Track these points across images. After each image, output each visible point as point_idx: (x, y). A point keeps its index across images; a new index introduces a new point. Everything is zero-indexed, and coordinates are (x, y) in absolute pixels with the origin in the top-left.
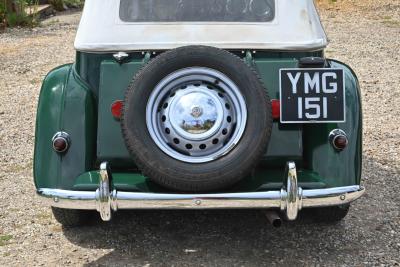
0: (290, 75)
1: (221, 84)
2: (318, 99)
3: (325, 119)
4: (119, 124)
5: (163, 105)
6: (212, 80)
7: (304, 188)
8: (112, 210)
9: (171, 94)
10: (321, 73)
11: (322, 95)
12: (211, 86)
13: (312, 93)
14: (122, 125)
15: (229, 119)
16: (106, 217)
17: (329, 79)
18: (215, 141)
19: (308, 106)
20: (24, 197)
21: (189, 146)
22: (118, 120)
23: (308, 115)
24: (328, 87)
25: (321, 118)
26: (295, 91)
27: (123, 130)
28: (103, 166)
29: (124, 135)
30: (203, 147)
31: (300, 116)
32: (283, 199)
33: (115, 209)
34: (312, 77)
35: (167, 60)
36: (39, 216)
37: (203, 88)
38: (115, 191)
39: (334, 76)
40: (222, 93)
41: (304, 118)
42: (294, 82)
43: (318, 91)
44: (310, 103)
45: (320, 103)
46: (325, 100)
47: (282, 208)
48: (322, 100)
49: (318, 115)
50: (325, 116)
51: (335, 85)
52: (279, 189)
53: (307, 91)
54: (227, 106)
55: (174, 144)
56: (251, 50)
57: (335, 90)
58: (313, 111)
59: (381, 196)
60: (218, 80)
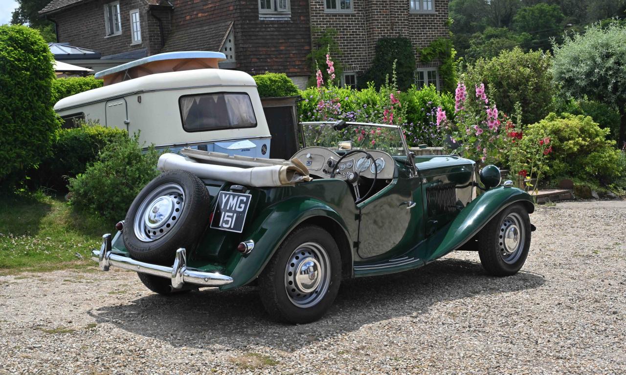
0: (224, 196)
2: (231, 214)
3: (232, 229)
10: (239, 196)
11: (235, 211)
13: (230, 210)
17: (242, 201)
19: (226, 218)
21: (154, 233)
23: (224, 225)
24: (240, 207)
25: (230, 228)
26: (222, 207)
31: (220, 225)
34: (233, 199)
37: (170, 197)
38: (109, 253)
39: (245, 199)
41: (222, 226)
42: (224, 200)
43: (233, 209)
44: (228, 216)
45: (232, 217)
46: (235, 215)
48: (233, 215)
49: (228, 225)
50: (232, 227)
51: (243, 206)
53: (228, 208)
57: (241, 210)
58: (227, 222)
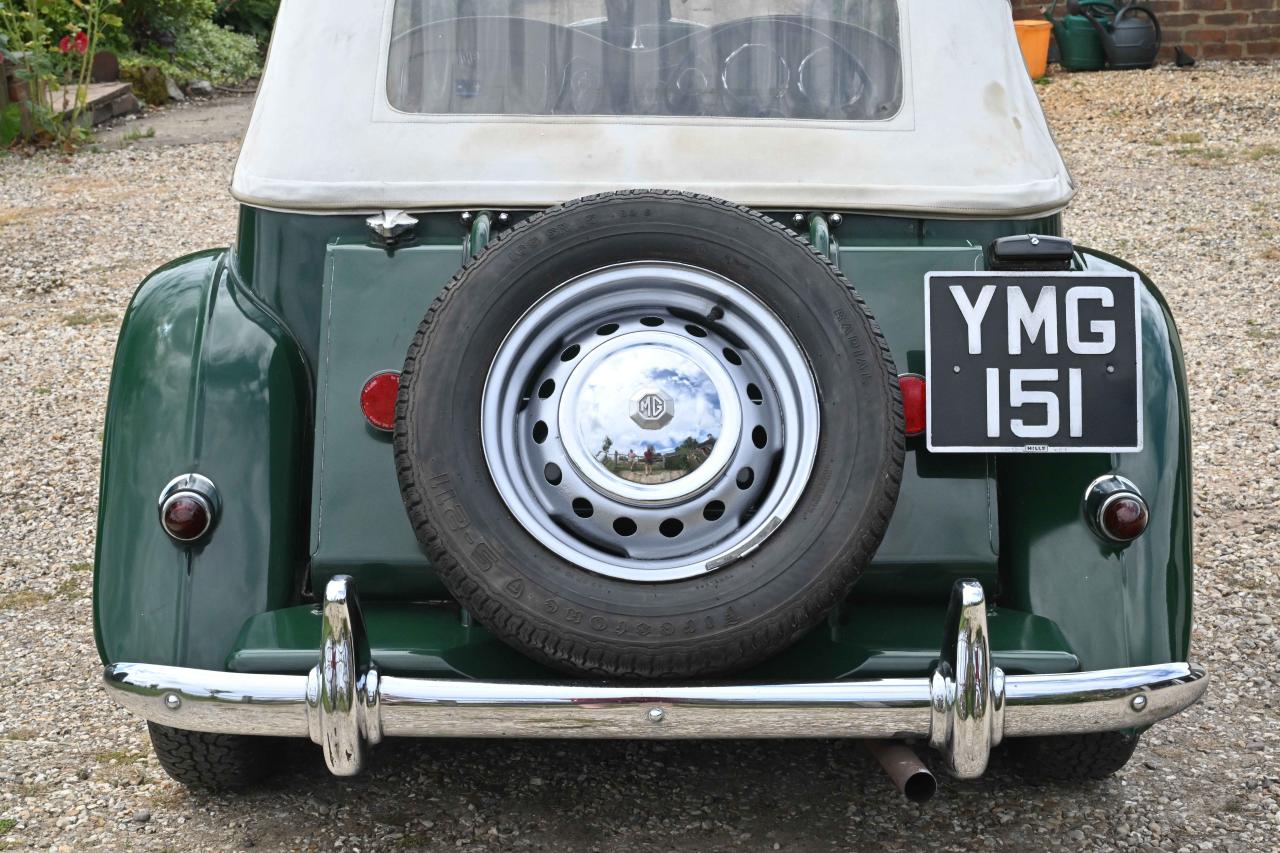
0: (959, 293)
1: (731, 321)
2: (1051, 374)
3: (1076, 441)
4: (388, 449)
5: (538, 385)
6: (703, 307)
7: (1009, 671)
8: (363, 741)
9: (564, 349)
10: (1062, 287)
11: (1064, 359)
12: (698, 326)
13: (1033, 355)
14: (400, 453)
15: (759, 437)
16: (343, 764)
17: (1089, 309)
18: (714, 510)
19: (1018, 398)
20: (52, 691)
21: (625, 526)
22: (386, 437)
23: (1019, 428)
24: (1086, 335)
25: (1063, 436)
26: (975, 345)
27: (402, 470)
28: (336, 589)
29: (406, 487)
30: (671, 528)
31: (993, 429)
32: (942, 706)
33: (374, 736)
34: (1032, 302)
35: (552, 237)
36: (102, 757)
37: (673, 334)
38: (373, 675)
39: (1107, 298)
40: (734, 351)
41: (1007, 437)
42: (974, 315)
43: (1052, 347)
44: (1027, 386)
45: (1061, 388)
46: (1075, 376)
47: (938, 737)
48: (1064, 379)
49: (1051, 428)
50: (1076, 429)
51: (1107, 328)
52: (926, 673)
53: (1015, 347)
54: (754, 392)
55: (575, 517)
56: (826, 212)
57: (1107, 346)
58: (1035, 413)
59: (1231, 698)
60: (723, 304)
